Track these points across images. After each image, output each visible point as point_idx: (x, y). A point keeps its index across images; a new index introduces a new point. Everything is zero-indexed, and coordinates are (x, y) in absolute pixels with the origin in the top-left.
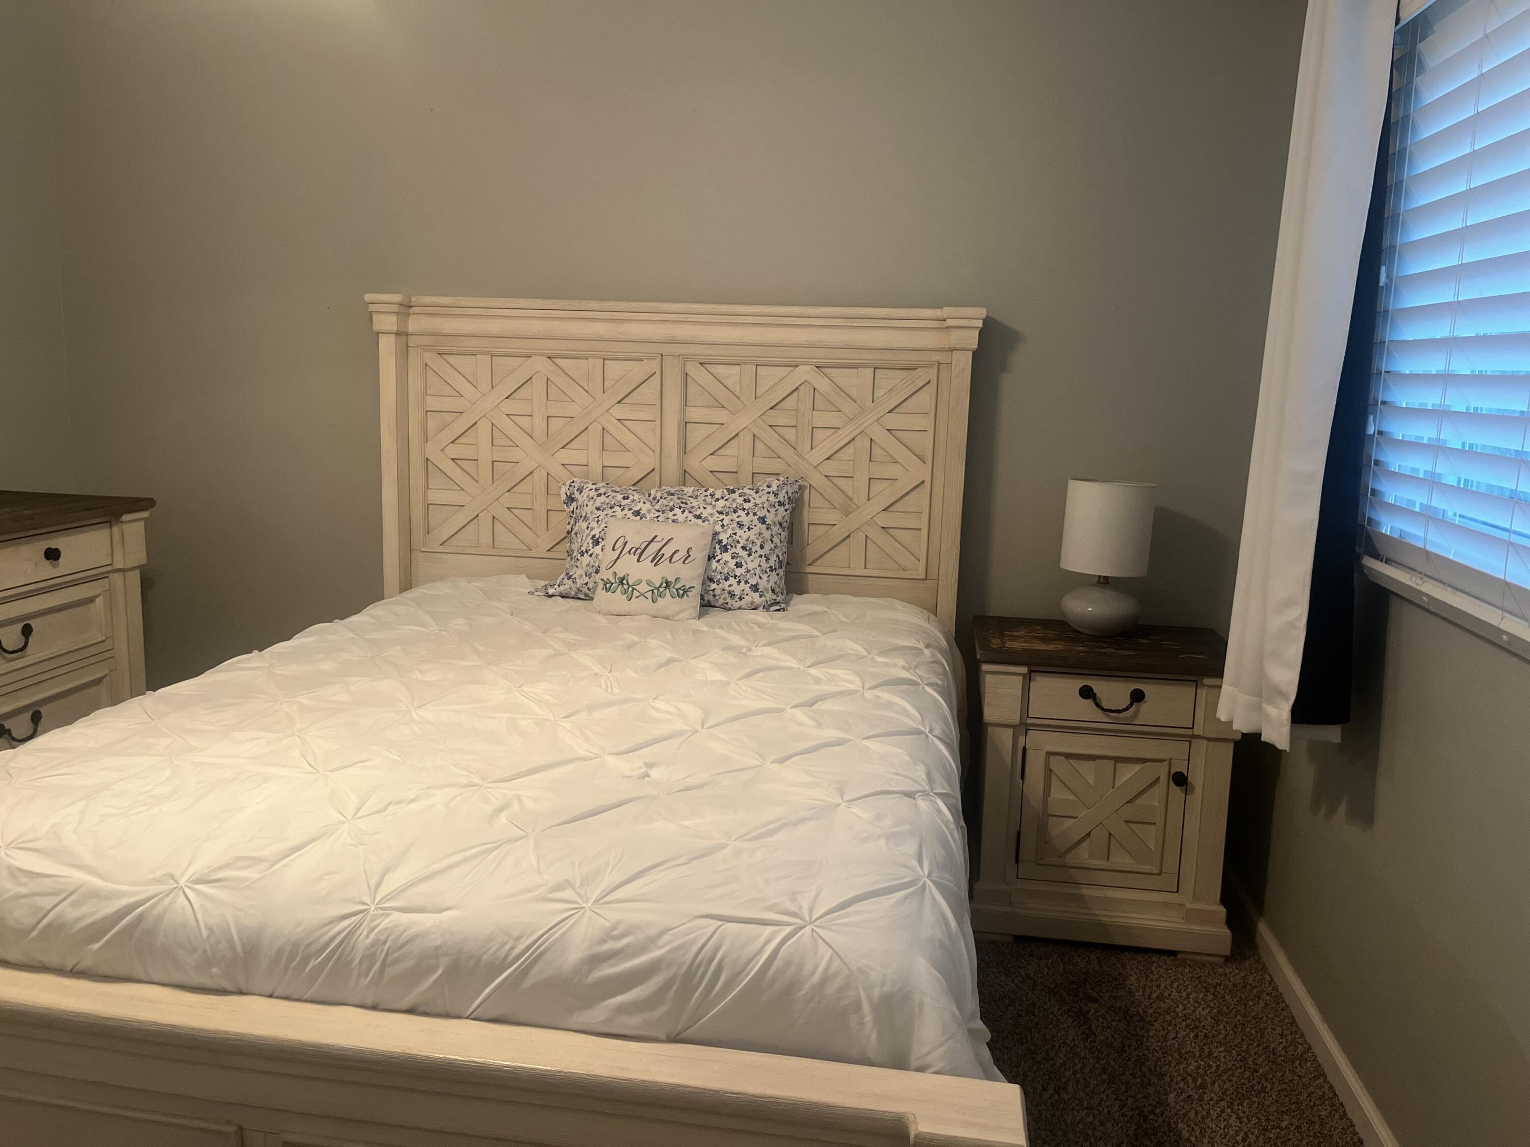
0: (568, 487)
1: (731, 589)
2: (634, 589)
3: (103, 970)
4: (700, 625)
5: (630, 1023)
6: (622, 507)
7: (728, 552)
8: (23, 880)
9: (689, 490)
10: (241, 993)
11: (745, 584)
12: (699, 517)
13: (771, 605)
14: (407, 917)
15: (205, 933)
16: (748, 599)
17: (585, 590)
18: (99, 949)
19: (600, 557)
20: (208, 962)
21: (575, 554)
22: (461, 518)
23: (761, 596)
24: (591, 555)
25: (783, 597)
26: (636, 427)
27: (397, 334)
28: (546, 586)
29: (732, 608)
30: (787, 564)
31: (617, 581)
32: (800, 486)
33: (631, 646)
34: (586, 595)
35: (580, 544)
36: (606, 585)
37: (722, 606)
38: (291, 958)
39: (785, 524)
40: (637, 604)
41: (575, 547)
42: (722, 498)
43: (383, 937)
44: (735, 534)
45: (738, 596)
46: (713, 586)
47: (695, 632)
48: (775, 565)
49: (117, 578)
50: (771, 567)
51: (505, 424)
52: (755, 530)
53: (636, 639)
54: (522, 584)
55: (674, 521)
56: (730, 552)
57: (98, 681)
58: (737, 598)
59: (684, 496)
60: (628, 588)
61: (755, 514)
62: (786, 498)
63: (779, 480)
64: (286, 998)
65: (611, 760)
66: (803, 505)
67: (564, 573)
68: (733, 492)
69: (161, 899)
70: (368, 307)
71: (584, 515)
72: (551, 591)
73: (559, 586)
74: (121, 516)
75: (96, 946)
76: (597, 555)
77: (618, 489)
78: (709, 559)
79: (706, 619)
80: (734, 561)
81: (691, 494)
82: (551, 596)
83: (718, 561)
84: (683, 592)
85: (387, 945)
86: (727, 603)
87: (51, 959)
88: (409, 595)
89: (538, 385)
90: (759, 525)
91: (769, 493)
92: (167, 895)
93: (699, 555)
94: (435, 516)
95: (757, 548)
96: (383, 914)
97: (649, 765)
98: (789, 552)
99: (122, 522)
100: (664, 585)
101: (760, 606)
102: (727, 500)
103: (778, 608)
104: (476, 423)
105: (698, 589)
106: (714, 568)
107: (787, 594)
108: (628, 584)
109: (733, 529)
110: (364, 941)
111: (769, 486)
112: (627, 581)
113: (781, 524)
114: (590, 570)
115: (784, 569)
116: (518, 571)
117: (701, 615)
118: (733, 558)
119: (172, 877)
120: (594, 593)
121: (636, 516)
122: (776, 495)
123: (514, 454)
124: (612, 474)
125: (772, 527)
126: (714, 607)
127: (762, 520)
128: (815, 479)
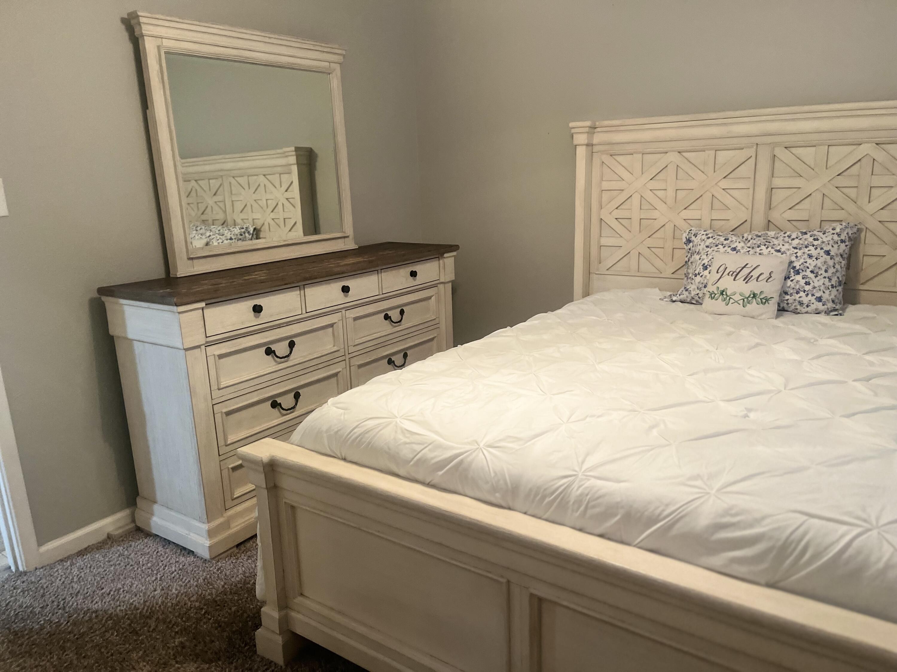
0: (687, 233)
1: (801, 299)
2: (730, 298)
3: (444, 485)
4: (778, 322)
5: (742, 570)
6: (724, 246)
7: (799, 274)
8: (408, 435)
9: (772, 233)
10: (510, 509)
11: (812, 296)
12: (779, 251)
13: (831, 311)
14: (599, 483)
15: (493, 474)
16: (813, 307)
17: (697, 298)
18: (443, 474)
19: (708, 278)
20: (494, 489)
21: (690, 275)
22: (620, 253)
23: (823, 305)
24: (702, 276)
25: (841, 306)
26: (735, 193)
27: (587, 145)
28: (671, 295)
29: (800, 312)
30: (845, 283)
31: (719, 293)
32: (858, 229)
33: (729, 334)
34: (697, 301)
35: (694, 269)
36: (711, 295)
37: (793, 311)
38: (536, 494)
39: (845, 256)
40: (732, 307)
41: (690, 271)
42: (797, 238)
43: (586, 492)
44: (806, 262)
45: (806, 305)
46: (787, 297)
47: (775, 327)
48: (836, 284)
49: (441, 286)
50: (832, 285)
51: (649, 195)
52: (821, 260)
53: (732, 330)
54: (655, 294)
55: (760, 254)
56: (801, 274)
57: (432, 339)
58: (805, 306)
59: (768, 238)
60: (727, 297)
61: (822, 249)
62: (847, 238)
63: (841, 225)
64: (533, 516)
65: (722, 404)
66: (860, 242)
67: (683, 288)
68: (806, 233)
69: (471, 454)
70: (571, 131)
71: (697, 251)
72: (674, 298)
73: (680, 295)
74: (444, 253)
75: (440, 473)
76: (706, 276)
77: (721, 234)
78: (785, 279)
79: (781, 319)
80: (804, 281)
81: (773, 236)
82: (674, 301)
83: (792, 281)
84: (766, 301)
85: (588, 497)
86: (797, 309)
87: (420, 477)
88: (588, 299)
89: (671, 169)
90: (825, 256)
91: (833, 234)
92: (474, 452)
93: (778, 277)
94: (604, 252)
95: (822, 272)
96: (586, 479)
97: (749, 410)
98: (847, 276)
99: (444, 258)
100: (752, 296)
101: (822, 311)
102: (800, 239)
103: (836, 313)
104: (631, 196)
105: (776, 299)
106: (788, 285)
107: (844, 304)
108: (726, 295)
109: (804, 259)
110: (575, 492)
111: (833, 229)
112: (726, 293)
113: (841, 256)
114: (701, 286)
115: (842, 287)
116: (653, 286)
117: (777, 317)
118: (803, 278)
119: (477, 442)
120: (702, 300)
121: (733, 251)
122: (839, 235)
123: (655, 214)
124: (716, 224)
125: (835, 257)
126: (787, 311)
127: (828, 253)
128: (871, 224)
